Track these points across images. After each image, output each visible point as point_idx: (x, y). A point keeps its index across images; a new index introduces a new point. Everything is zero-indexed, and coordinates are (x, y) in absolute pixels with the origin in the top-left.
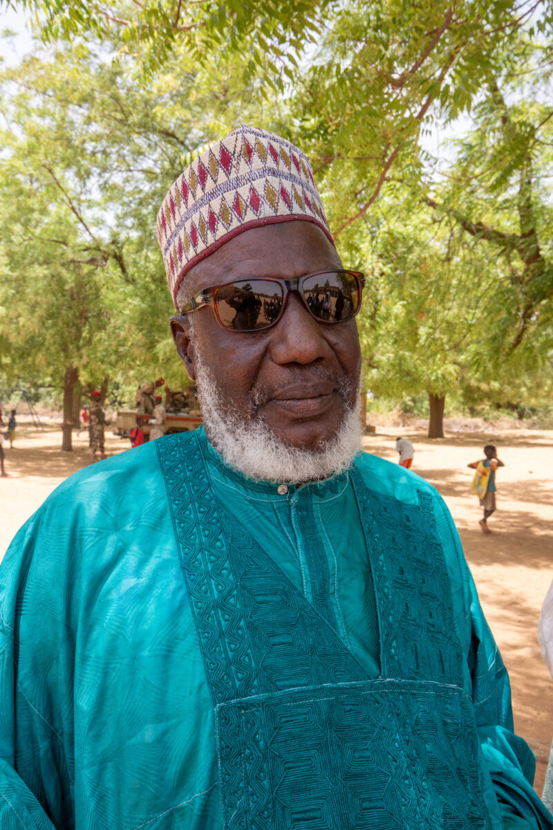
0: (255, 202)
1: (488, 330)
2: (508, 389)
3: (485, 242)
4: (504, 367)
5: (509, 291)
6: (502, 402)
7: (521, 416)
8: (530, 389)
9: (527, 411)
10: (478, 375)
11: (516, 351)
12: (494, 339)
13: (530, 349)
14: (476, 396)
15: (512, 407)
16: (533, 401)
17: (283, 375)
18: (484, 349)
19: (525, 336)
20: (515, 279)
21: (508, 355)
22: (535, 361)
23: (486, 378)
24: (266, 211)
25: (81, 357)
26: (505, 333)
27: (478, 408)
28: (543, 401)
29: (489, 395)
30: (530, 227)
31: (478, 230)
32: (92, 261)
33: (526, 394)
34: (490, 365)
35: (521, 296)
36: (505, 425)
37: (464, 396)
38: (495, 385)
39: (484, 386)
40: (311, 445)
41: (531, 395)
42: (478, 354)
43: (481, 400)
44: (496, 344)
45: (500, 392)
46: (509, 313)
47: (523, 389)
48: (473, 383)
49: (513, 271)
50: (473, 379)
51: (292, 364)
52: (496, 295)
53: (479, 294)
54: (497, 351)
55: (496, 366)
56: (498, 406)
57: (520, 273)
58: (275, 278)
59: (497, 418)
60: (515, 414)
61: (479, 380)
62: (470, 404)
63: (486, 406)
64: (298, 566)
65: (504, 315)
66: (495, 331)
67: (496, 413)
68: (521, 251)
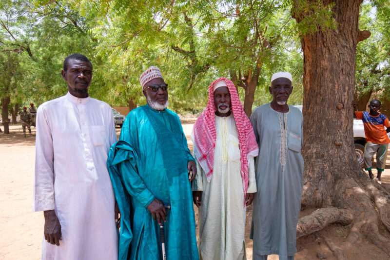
0: (155, 76)
1: (181, 83)
2: (189, 103)
3: (179, 53)
4: (187, 95)
5: (187, 70)
6: (187, 108)
7: (194, 113)
8: (196, 103)
9: (196, 111)
10: (178, 99)
11: (190, 90)
12: (183, 86)
13: (194, 89)
14: (178, 106)
15: (191, 110)
16: (197, 107)
17: (159, 96)
18: (180, 89)
19: (193, 86)
20: (189, 66)
21: (188, 91)
22: (196, 94)
23: (181, 99)
24: (156, 77)
25: (14, 92)
26: (186, 84)
27: (179, 110)
28: (201, 107)
29: (182, 106)
30: (193, 50)
31: (177, 50)
32: (16, 50)
33: (195, 105)
34: (182, 95)
35: (191, 72)
36: (188, 116)
37: (174, 106)
38: (184, 102)
39: (180, 102)
40: (163, 104)
41: (196, 105)
42: (178, 91)
43: (180, 107)
44: (184, 88)
45: (186, 104)
46: (188, 78)
47: (194, 103)
48: (177, 101)
49: (188, 63)
50: (177, 100)
51: (160, 95)
52: (183, 72)
53: (178, 70)
54: (184, 90)
55: (184, 95)
56: (186, 110)
57: (191, 64)
58: (157, 85)
59: (185, 114)
60: (192, 113)
61: (179, 100)
62: (176, 109)
63: (181, 110)
64: (162, 121)
65: (186, 78)
66: (184, 83)
67: (185, 112)
68: (191, 57)
